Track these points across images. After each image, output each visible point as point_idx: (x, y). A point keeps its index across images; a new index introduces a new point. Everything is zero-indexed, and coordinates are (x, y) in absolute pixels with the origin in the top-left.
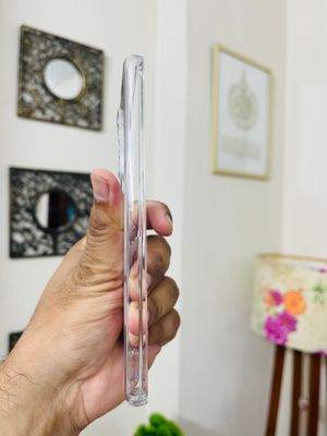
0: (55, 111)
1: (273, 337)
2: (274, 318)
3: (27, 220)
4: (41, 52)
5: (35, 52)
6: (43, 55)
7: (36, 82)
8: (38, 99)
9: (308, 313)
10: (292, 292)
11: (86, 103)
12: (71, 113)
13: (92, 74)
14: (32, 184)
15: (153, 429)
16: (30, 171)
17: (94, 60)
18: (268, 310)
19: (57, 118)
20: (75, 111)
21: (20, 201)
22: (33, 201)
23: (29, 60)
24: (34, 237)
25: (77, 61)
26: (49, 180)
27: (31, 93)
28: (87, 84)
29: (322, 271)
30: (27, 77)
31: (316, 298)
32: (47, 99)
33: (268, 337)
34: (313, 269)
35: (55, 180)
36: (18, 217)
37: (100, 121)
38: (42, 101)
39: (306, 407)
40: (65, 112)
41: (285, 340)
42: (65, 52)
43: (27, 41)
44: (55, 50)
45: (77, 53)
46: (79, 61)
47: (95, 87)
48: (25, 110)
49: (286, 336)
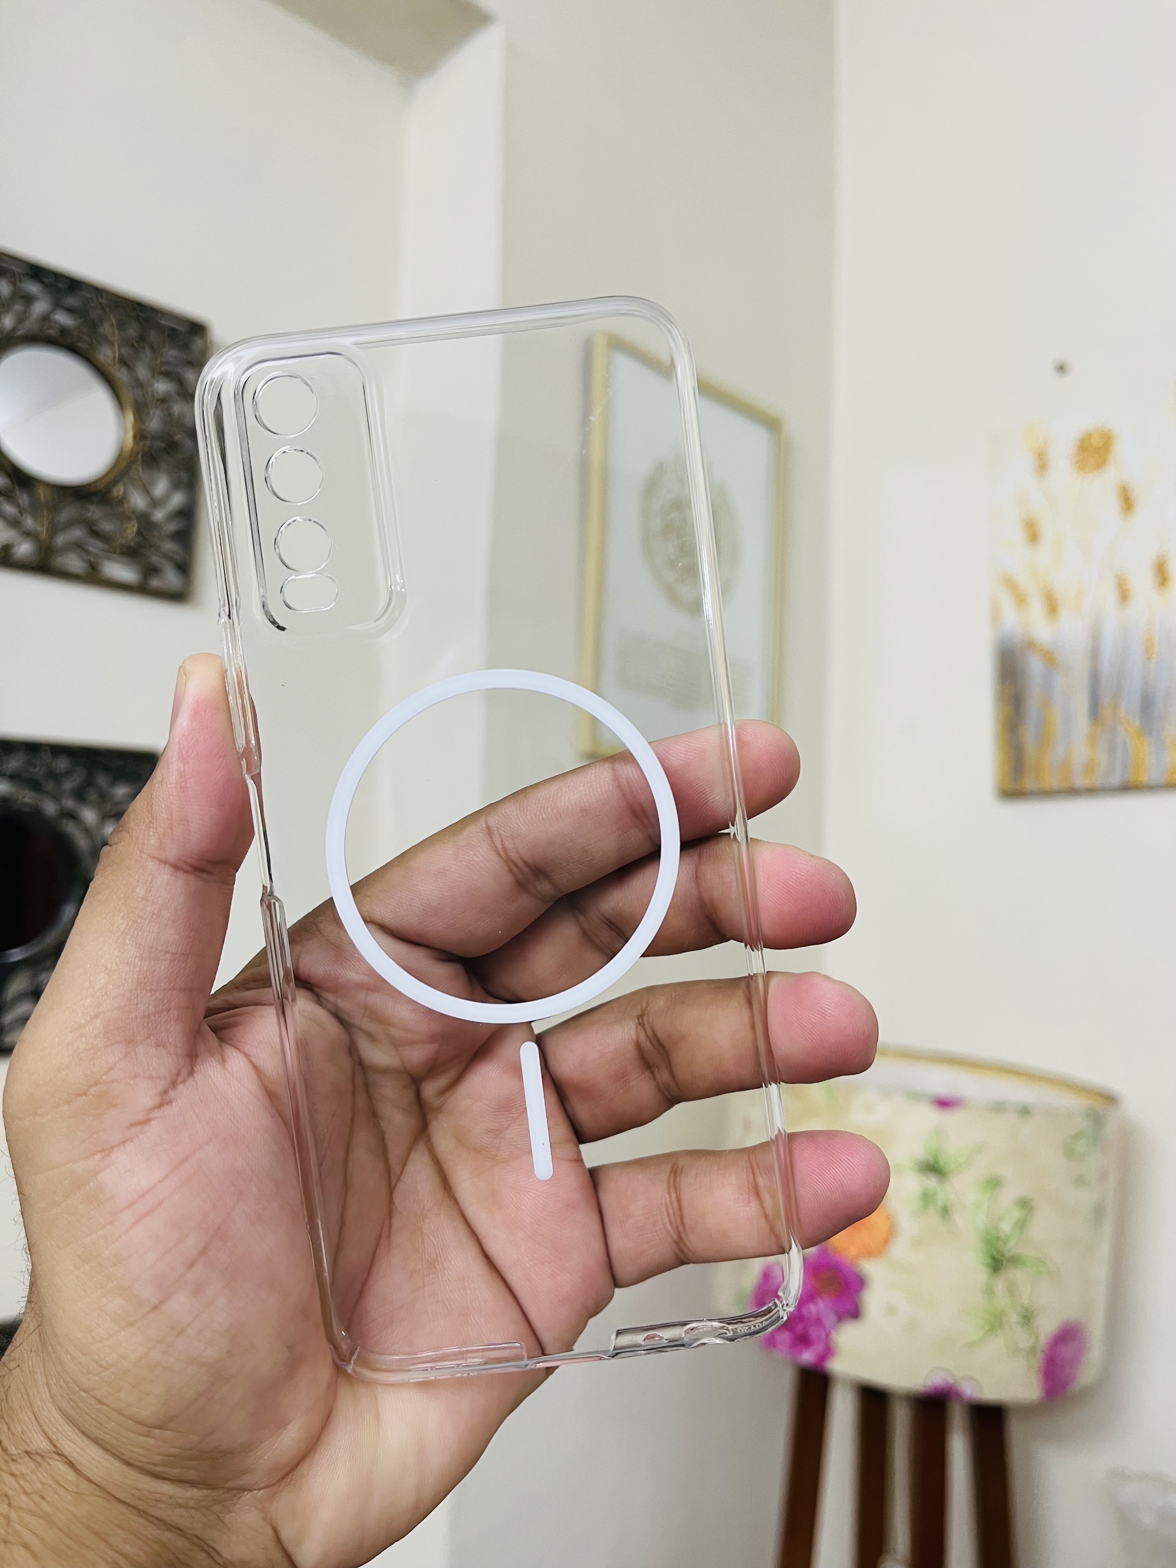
0: (15, 524)
1: (786, 1341)
9: (899, 1250)
11: (138, 501)
12: (77, 533)
13: (164, 400)
17: (171, 353)
19: (24, 549)
25: (106, 355)
28: (140, 435)
29: (944, 1104)
31: (927, 1198)
34: (914, 1096)
37: (185, 568)
40: (54, 530)
41: (828, 1352)
42: (62, 318)
44: (25, 311)
45: (107, 328)
46: (115, 357)
47: (172, 446)
49: (827, 1336)
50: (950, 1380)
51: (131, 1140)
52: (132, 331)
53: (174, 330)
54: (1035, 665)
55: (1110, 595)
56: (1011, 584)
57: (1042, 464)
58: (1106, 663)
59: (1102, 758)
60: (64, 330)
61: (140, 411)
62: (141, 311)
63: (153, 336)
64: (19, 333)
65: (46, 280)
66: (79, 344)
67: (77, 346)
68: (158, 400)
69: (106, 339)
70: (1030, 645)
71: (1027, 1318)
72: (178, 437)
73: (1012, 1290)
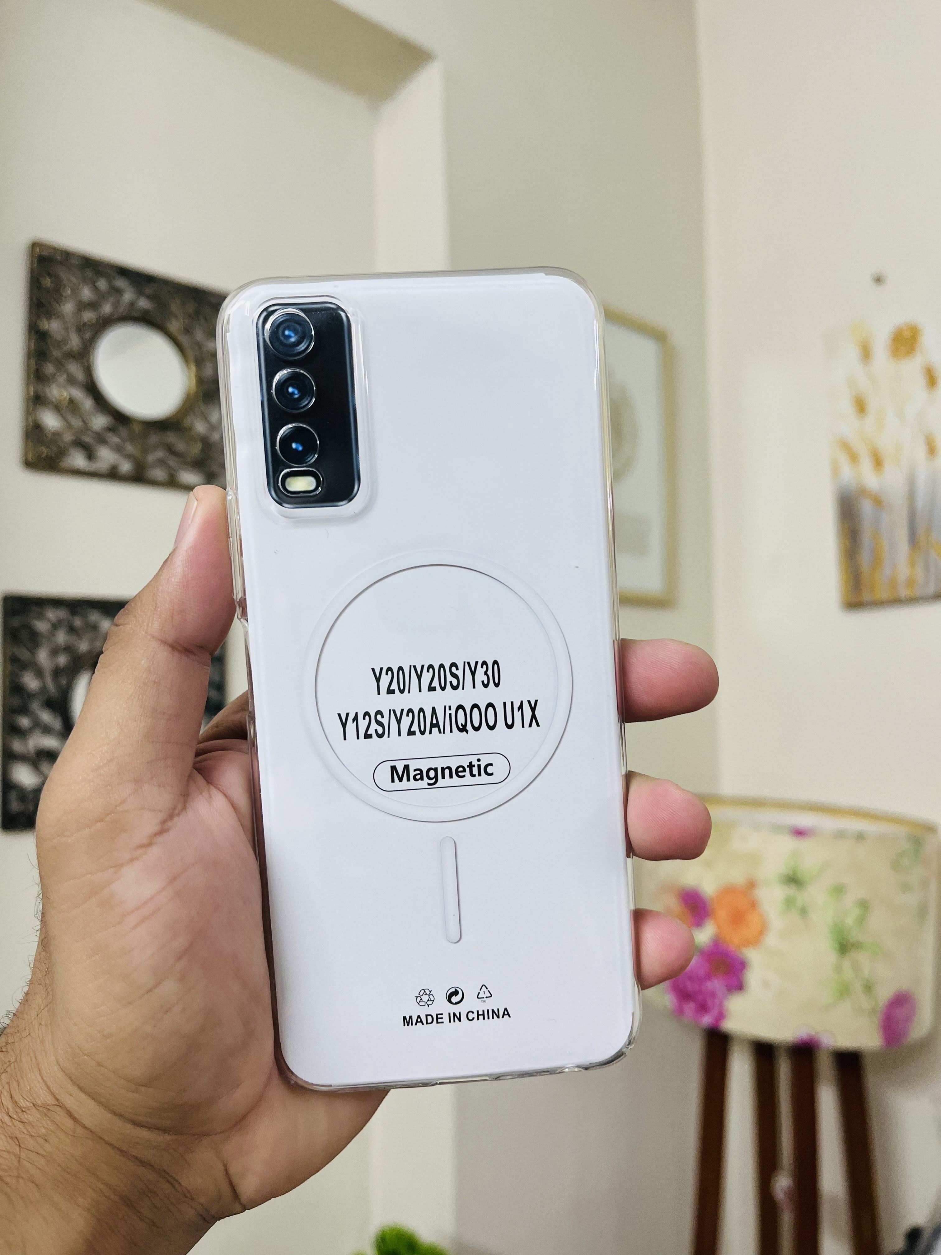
0: (118, 449)
1: (690, 1008)
3: (47, 730)
4: (82, 306)
5: (68, 308)
6: (88, 316)
7: (71, 381)
8: (76, 423)
9: (771, 940)
10: (729, 891)
11: (201, 428)
12: (160, 454)
14: (61, 637)
16: (57, 602)
19: (126, 467)
20: (171, 450)
21: (31, 682)
22: (62, 680)
23: (53, 326)
25: (174, 326)
27: (57, 408)
28: (200, 381)
29: (799, 833)
30: (49, 369)
31: (789, 902)
32: (100, 421)
33: (679, 1011)
34: (777, 829)
36: (24, 722)
38: (86, 427)
39: (789, 1193)
40: (146, 451)
41: (721, 1016)
42: (144, 303)
43: (47, 282)
44: (118, 300)
46: (180, 326)
48: (44, 450)
49: (721, 1004)
50: (813, 1033)
51: (137, 859)
52: (191, 308)
54: (866, 508)
55: (921, 452)
56: (846, 447)
57: (866, 354)
58: (921, 502)
59: (919, 573)
60: (145, 311)
61: (199, 362)
62: (197, 294)
64: (116, 314)
65: (130, 277)
66: (155, 320)
69: (174, 314)
70: (863, 492)
71: (869, 988)
73: (856, 967)
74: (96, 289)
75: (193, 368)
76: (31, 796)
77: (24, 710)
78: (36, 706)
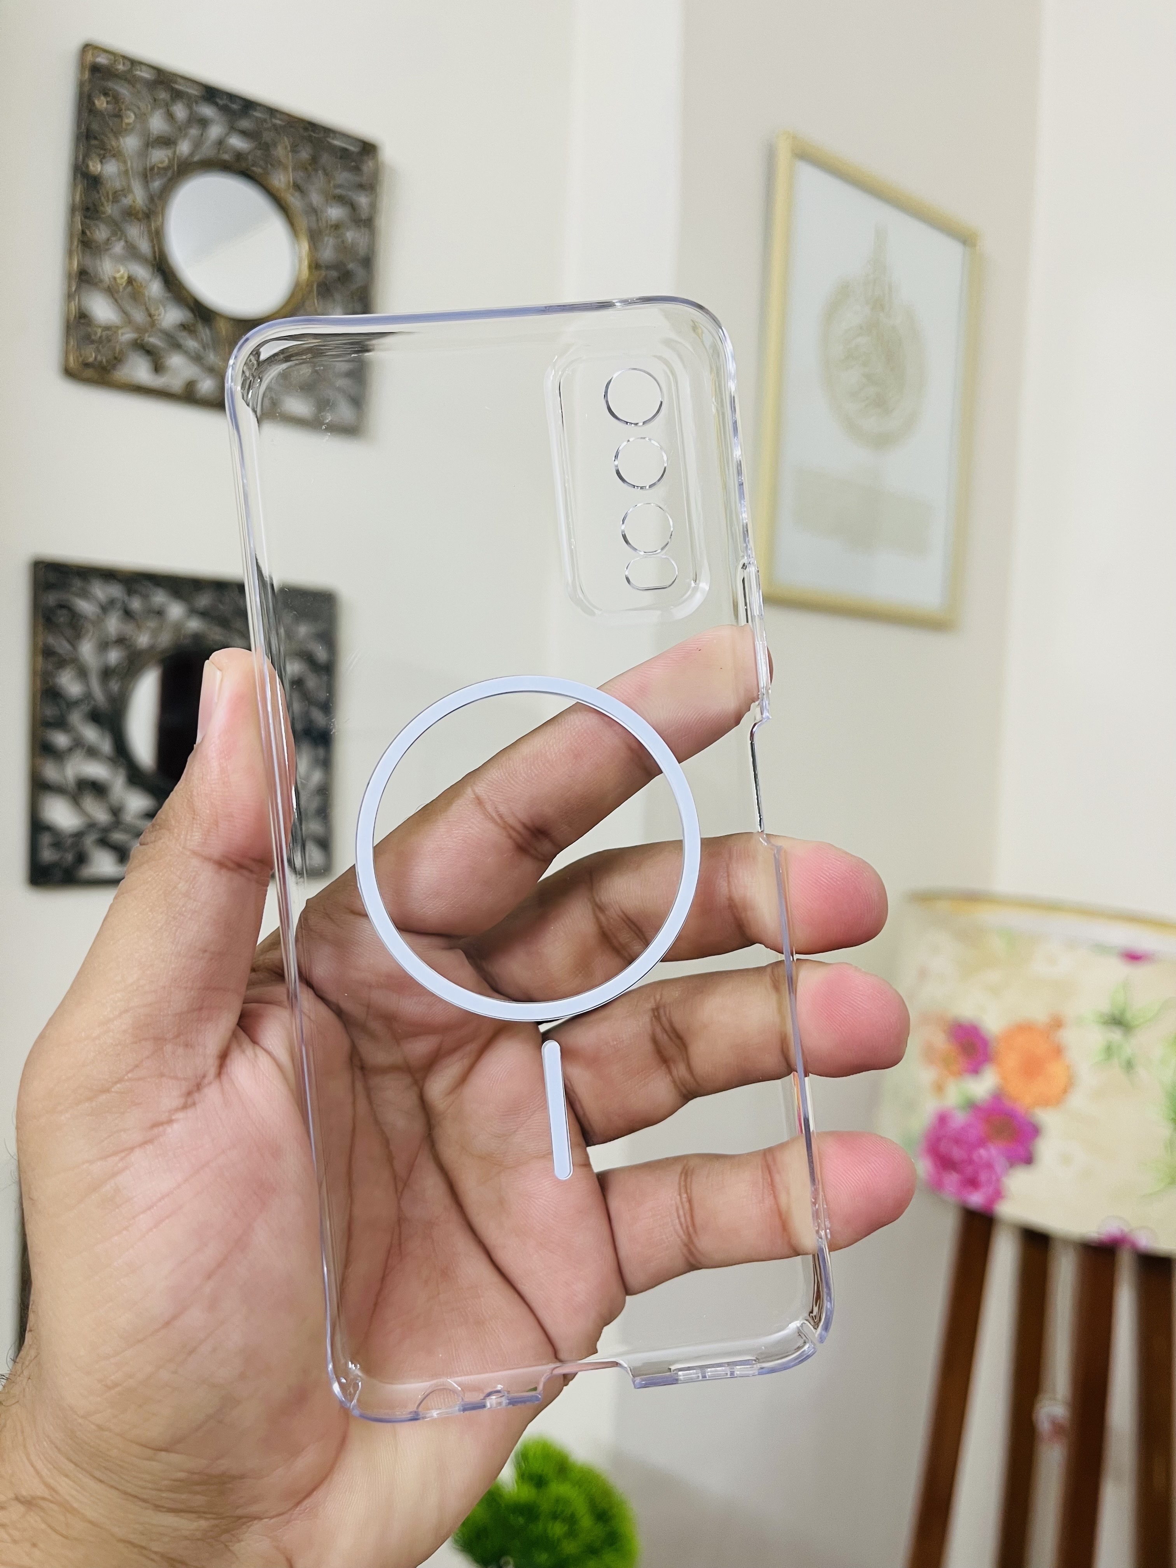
0: (197, 359)
1: (952, 1180)
2: (960, 1118)
3: (92, 752)
4: (150, 142)
5: (130, 143)
6: (159, 156)
7: (132, 252)
8: (138, 314)
9: (1077, 1100)
10: (1024, 1028)
13: (337, 227)
14: (113, 625)
15: (523, 1493)
16: (109, 575)
17: (343, 177)
18: (939, 1088)
19: (206, 384)
21: (70, 685)
22: (115, 686)
23: (109, 169)
24: (116, 812)
25: (280, 180)
26: (176, 611)
27: (111, 291)
28: (315, 266)
29: (1133, 957)
30: (101, 233)
31: (1109, 1050)
32: (171, 316)
33: (937, 1184)
34: (1101, 949)
35: (193, 611)
36: (61, 740)
37: (358, 402)
38: (152, 322)
39: (1058, 1429)
41: (998, 1194)
42: (237, 142)
43: (101, 103)
44: (202, 135)
45: (281, 151)
46: (289, 182)
47: (345, 276)
48: (91, 354)
49: (998, 1180)
50: (1126, 1229)
51: (151, 1141)
52: (305, 154)
53: (345, 150)
60: (239, 156)
61: (314, 237)
62: (313, 131)
63: (325, 158)
64: (196, 158)
65: (220, 102)
66: (254, 169)
67: (253, 171)
68: (332, 226)
69: (280, 163)
72: (351, 266)
74: (170, 116)
75: (305, 246)
76: (69, 841)
77: (61, 724)
78: (76, 718)
